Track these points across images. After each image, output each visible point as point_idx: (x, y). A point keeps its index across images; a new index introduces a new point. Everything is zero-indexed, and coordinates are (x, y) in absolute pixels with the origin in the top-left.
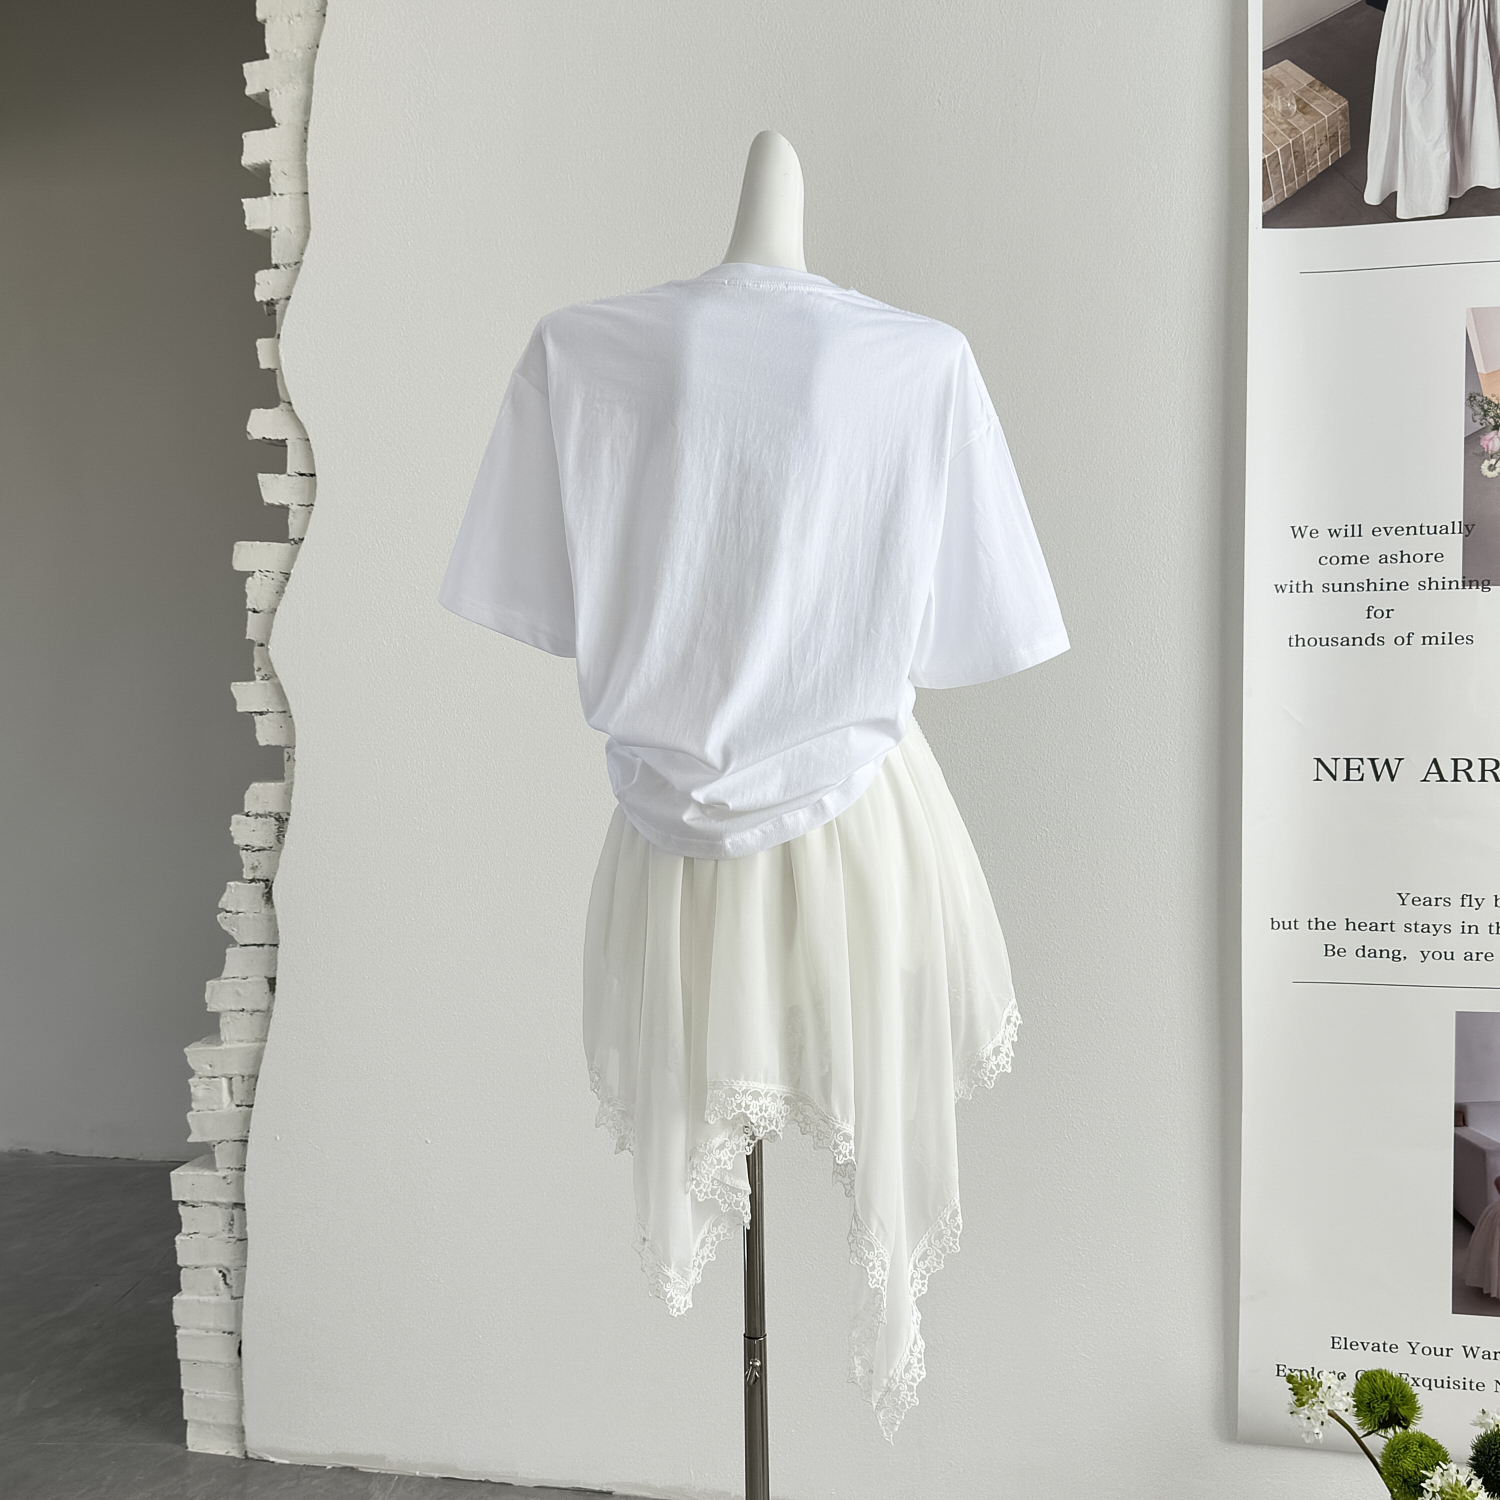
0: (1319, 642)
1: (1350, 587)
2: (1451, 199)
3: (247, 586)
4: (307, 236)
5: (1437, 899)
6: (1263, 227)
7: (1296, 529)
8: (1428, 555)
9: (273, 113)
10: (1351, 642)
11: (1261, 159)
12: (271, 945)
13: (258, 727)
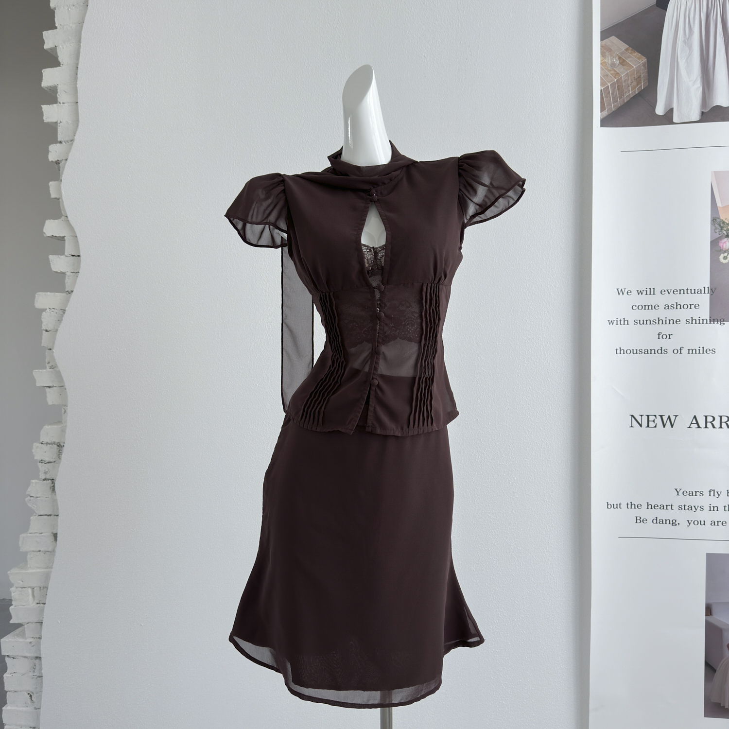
0: (632, 351)
1: (648, 322)
2: (703, 113)
3: (42, 317)
4: (78, 126)
5: (696, 492)
6: (602, 126)
7: (620, 290)
8: (691, 305)
9: (59, 58)
10: (649, 352)
11: (600, 89)
12: (55, 515)
13: (48, 395)
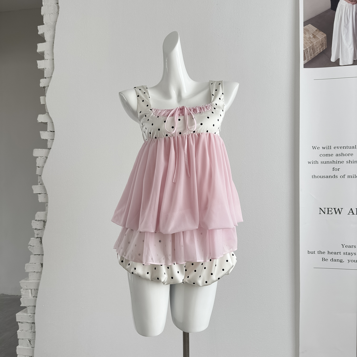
0: (320, 177)
1: (328, 162)
2: (354, 61)
3: (36, 160)
4: (53, 70)
5: (352, 246)
6: (304, 68)
7: (314, 147)
8: (349, 154)
9: (46, 39)
10: (329, 177)
11: (303, 50)
12: (42, 255)
13: (39, 197)
